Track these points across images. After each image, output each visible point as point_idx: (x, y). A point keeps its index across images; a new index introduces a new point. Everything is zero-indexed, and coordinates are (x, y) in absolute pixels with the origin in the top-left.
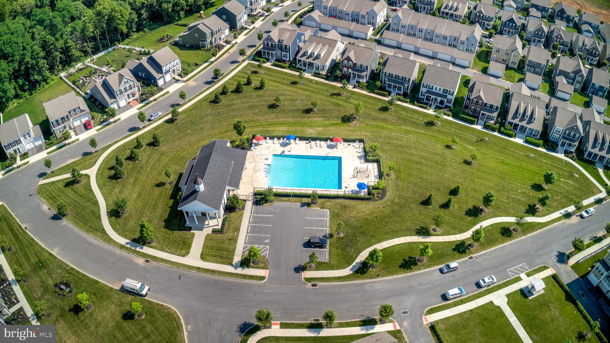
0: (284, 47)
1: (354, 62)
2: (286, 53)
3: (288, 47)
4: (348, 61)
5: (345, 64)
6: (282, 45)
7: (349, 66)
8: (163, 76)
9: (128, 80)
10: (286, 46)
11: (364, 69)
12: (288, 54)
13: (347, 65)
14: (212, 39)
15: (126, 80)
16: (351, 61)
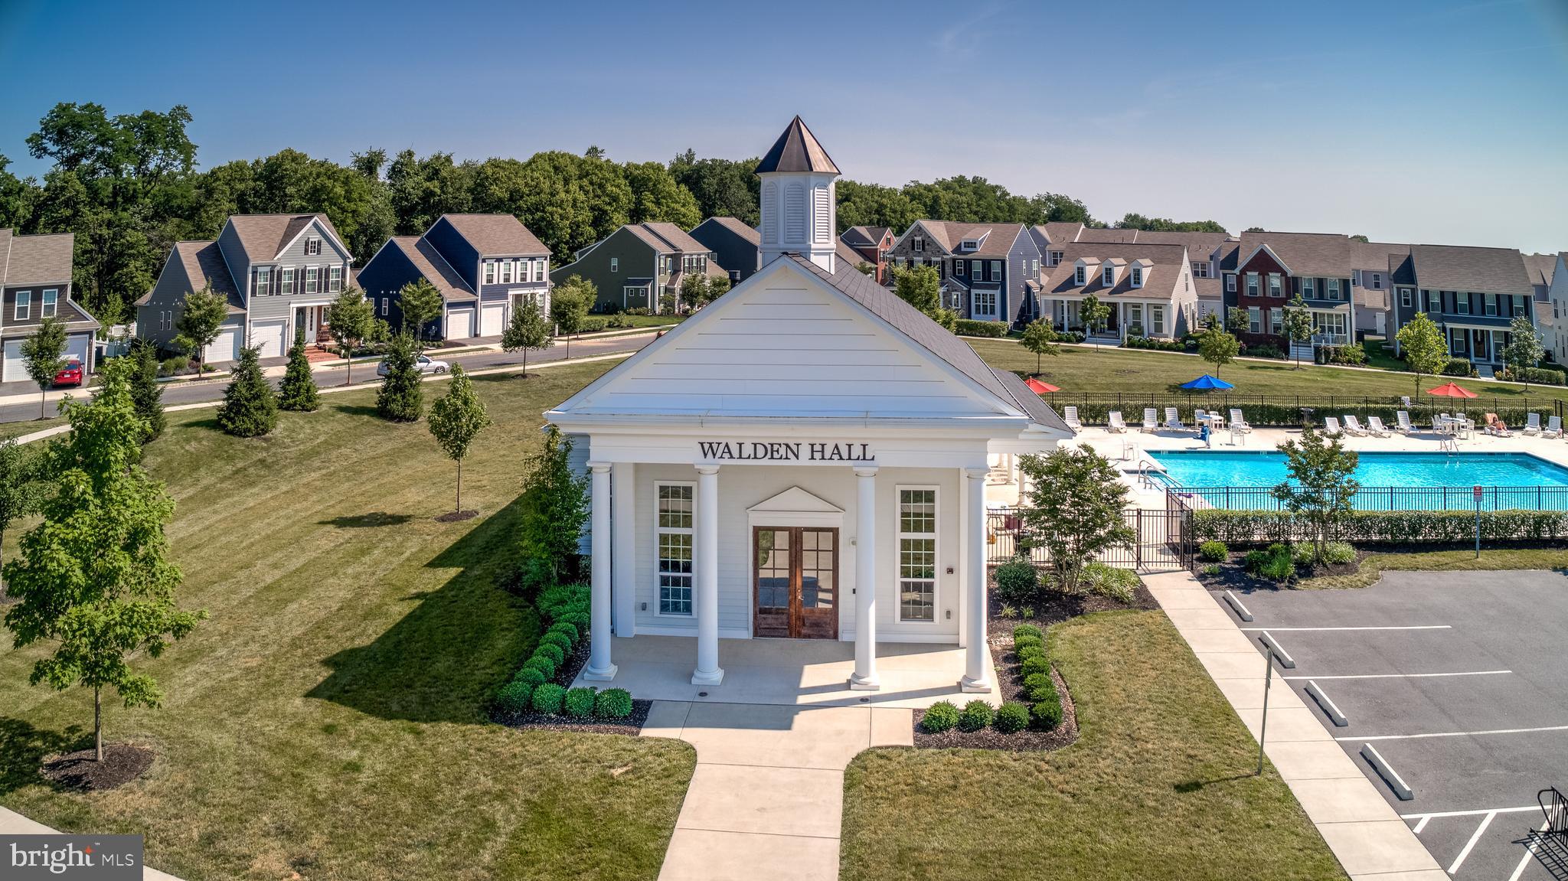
0: (977, 268)
1: (1291, 273)
2: (988, 292)
3: (996, 268)
4: (1264, 274)
5: (1253, 289)
6: (968, 263)
7: (1269, 294)
8: (473, 304)
9: (324, 243)
10: (987, 264)
11: (1334, 296)
12: (997, 293)
13: (1260, 294)
14: (672, 282)
15: (316, 237)
16: (1277, 268)
